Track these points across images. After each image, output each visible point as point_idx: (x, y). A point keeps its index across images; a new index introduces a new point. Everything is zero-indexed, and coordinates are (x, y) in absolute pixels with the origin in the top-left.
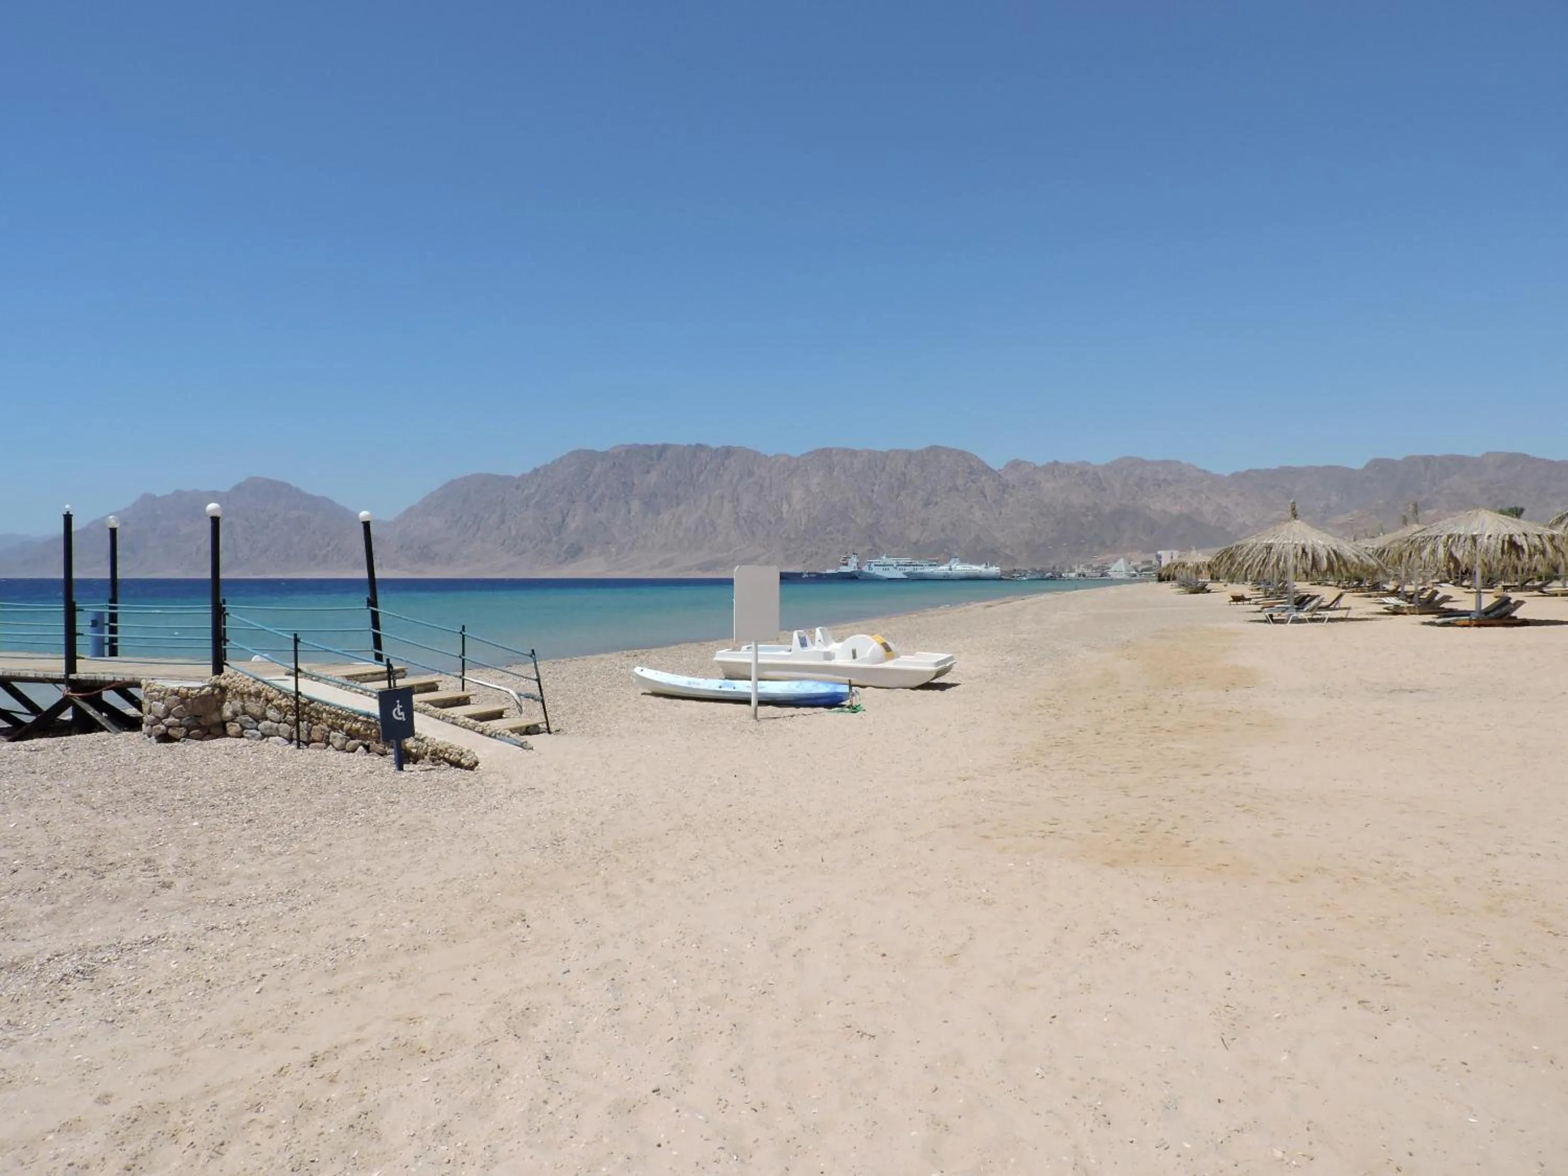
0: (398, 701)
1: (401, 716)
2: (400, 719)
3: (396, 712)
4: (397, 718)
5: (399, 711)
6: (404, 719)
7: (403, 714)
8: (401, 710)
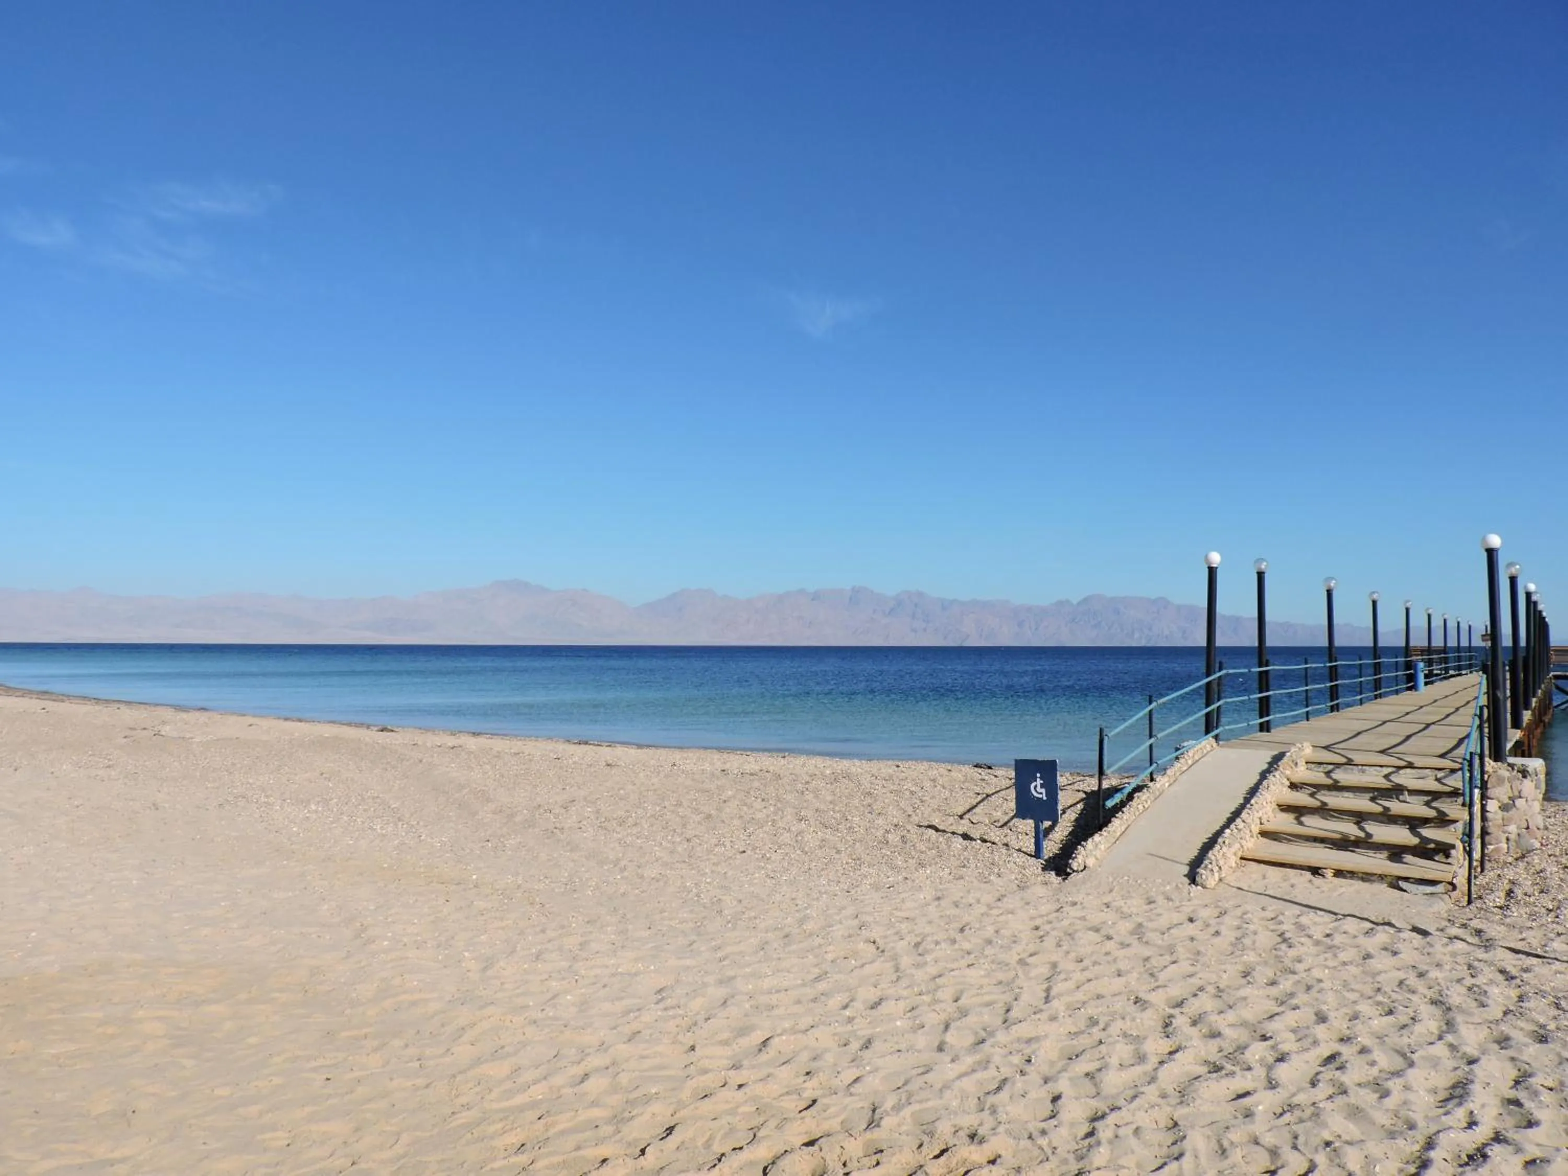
0: (1038, 775)
1: (1041, 793)
2: (1040, 796)
3: (1035, 787)
4: (1035, 794)
5: (1039, 786)
6: (1045, 798)
7: (1043, 791)
8: (1042, 786)
